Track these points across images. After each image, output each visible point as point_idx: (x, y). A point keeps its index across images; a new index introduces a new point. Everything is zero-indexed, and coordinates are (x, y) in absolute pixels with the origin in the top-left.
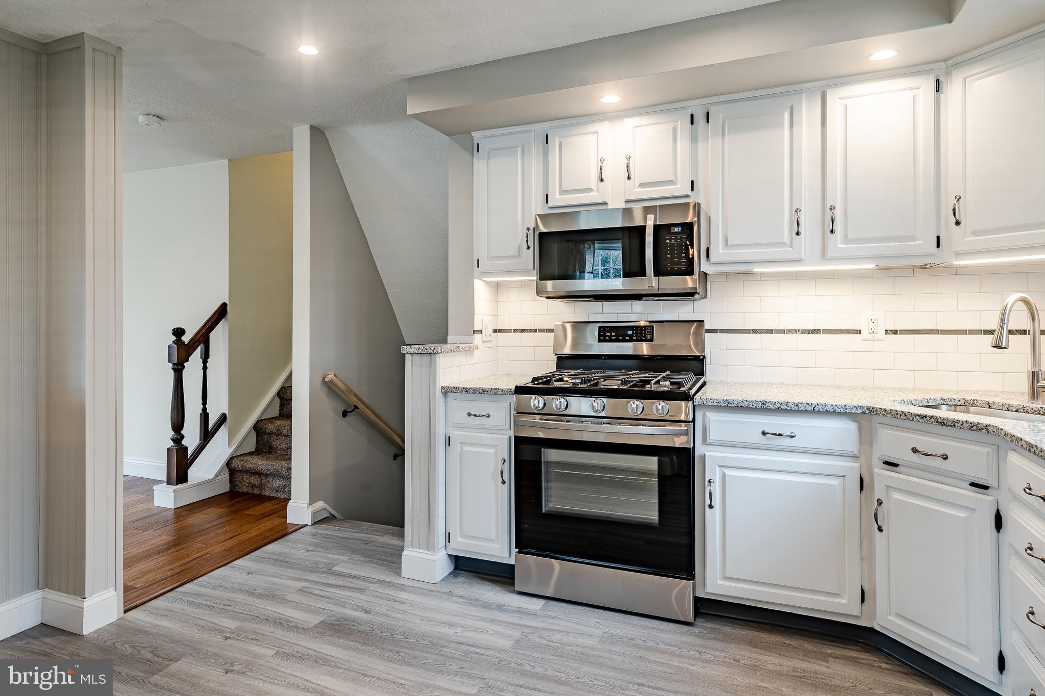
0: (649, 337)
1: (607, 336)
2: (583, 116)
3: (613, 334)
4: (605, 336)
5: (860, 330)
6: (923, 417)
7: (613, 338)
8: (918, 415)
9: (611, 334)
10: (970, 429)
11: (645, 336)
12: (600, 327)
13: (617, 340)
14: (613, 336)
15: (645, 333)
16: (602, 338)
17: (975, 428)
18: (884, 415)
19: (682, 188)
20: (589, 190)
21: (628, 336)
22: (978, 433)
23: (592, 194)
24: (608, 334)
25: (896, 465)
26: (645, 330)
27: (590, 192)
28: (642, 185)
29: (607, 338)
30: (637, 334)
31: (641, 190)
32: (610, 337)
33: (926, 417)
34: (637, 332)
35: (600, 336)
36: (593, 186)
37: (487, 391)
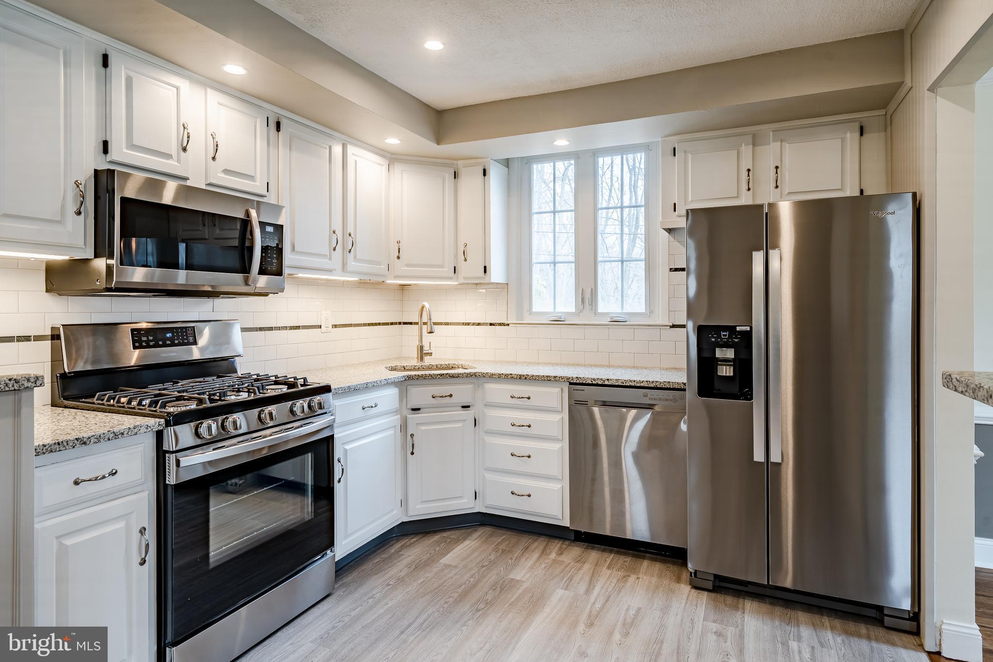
0: (191, 339)
1: (144, 341)
2: (172, 63)
3: (151, 338)
4: (140, 341)
5: (321, 326)
6: (442, 375)
7: (151, 343)
8: (439, 375)
9: (148, 338)
10: (467, 377)
11: (187, 339)
12: (133, 330)
13: (156, 346)
14: (151, 341)
15: (186, 335)
16: (137, 344)
17: (469, 375)
18: (417, 379)
19: (257, 186)
20: (169, 156)
21: (168, 339)
22: (471, 378)
23: (170, 162)
24: (144, 339)
25: (419, 409)
26: (186, 332)
27: (168, 159)
28: (226, 171)
29: (144, 344)
30: (178, 336)
31: (223, 175)
32: (148, 342)
33: (443, 375)
34: (178, 333)
35: (134, 342)
36: (174, 154)
37: (122, 434)
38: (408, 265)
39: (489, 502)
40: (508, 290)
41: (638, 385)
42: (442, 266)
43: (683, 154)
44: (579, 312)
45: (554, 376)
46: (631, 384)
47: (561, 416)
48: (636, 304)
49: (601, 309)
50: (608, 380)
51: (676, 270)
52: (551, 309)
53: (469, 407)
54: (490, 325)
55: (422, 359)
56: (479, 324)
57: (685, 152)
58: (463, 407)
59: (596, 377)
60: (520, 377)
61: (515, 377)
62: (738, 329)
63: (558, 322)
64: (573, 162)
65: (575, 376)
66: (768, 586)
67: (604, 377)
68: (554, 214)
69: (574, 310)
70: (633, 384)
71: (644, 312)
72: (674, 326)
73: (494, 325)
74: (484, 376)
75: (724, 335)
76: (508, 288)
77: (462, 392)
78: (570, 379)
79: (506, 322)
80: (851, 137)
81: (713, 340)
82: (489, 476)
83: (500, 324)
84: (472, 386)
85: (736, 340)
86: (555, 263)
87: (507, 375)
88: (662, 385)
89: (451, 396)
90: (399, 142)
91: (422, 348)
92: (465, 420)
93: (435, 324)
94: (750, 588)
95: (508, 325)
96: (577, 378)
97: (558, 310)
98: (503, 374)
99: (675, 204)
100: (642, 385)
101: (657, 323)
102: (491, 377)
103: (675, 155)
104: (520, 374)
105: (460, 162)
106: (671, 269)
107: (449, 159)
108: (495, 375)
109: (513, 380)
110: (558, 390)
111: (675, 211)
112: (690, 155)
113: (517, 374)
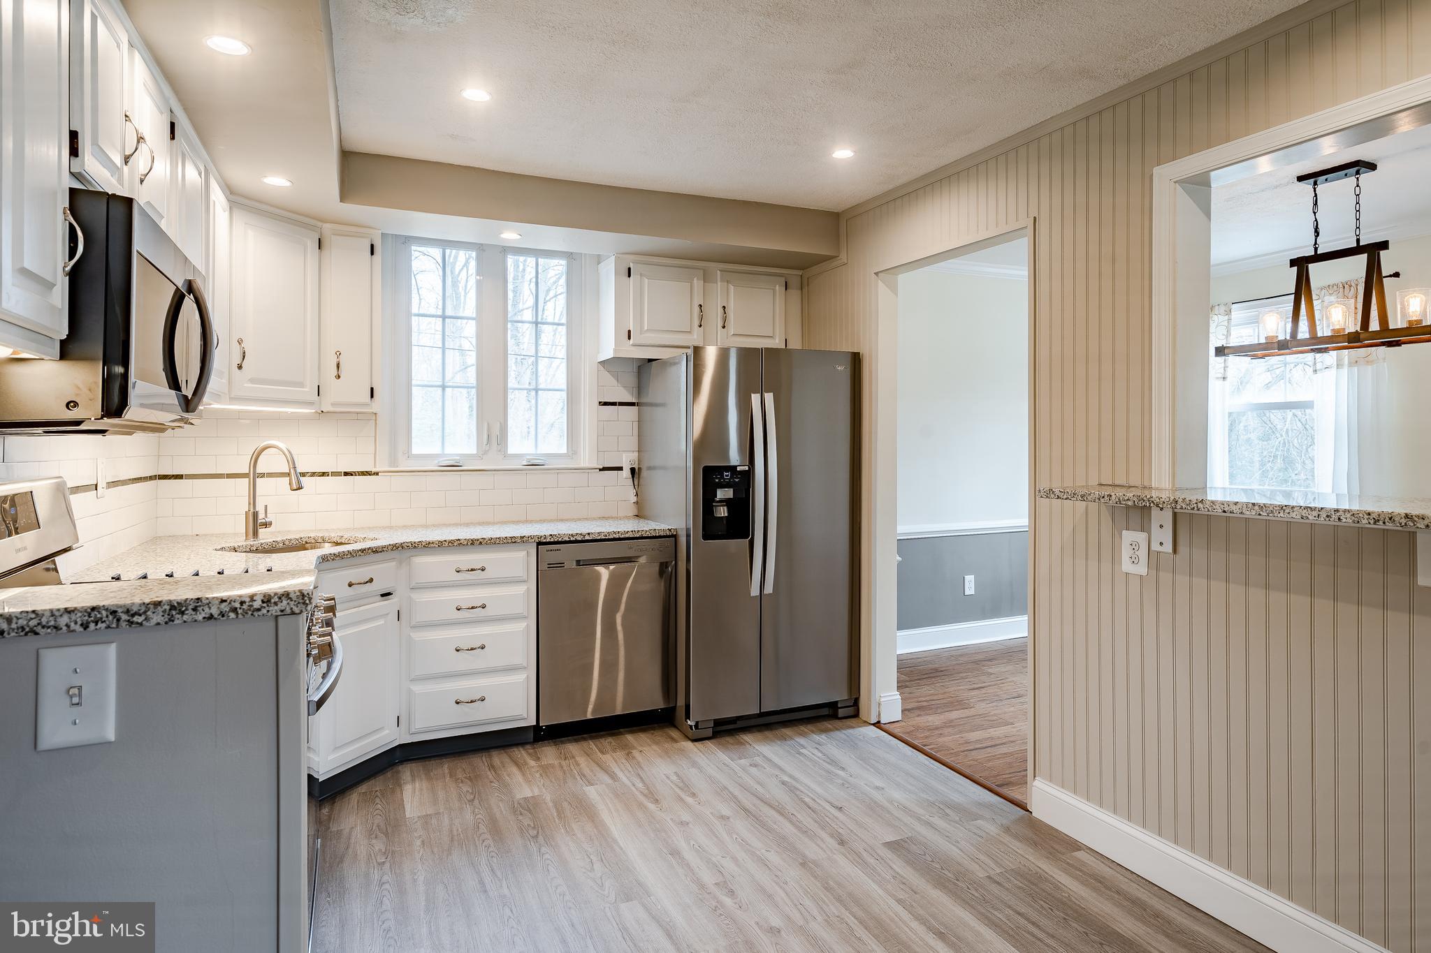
38: (252, 381)
39: (419, 724)
40: (376, 423)
41: (623, 536)
42: (301, 385)
43: (639, 277)
44: (482, 454)
45: (521, 537)
46: (615, 536)
47: (526, 587)
48: (553, 444)
49: (512, 450)
50: (589, 534)
51: (606, 404)
52: (436, 450)
53: (389, 594)
54: (345, 475)
55: (255, 534)
56: (323, 474)
57: (641, 275)
58: (383, 595)
59: (575, 532)
60: (473, 542)
61: (466, 543)
62: (739, 468)
63: (454, 467)
64: (474, 254)
65: (548, 533)
66: (762, 715)
67: (585, 531)
68: (444, 320)
69: (475, 452)
70: (617, 536)
71: (566, 452)
72: (604, 469)
73: (352, 475)
74: (415, 546)
75: (726, 476)
76: (376, 420)
77: (384, 573)
78: (542, 538)
79: (374, 470)
80: (779, 289)
81: (717, 480)
82: (418, 688)
83: (363, 473)
84: (394, 563)
85: (737, 480)
86: (444, 387)
87: (451, 542)
88: (648, 534)
89: (371, 580)
90: (288, 184)
91: (255, 515)
92: (387, 614)
93: (303, 475)
94: (740, 724)
95: (377, 474)
96: (551, 535)
97: (450, 450)
98: (445, 541)
99: (629, 331)
100: (627, 536)
101: (582, 465)
102: (427, 547)
103: (629, 276)
104: (472, 538)
105: (327, 226)
106: (600, 403)
107: (314, 218)
108: (433, 543)
109: (461, 547)
110: (523, 554)
111: (629, 338)
112: (647, 280)
113: (468, 538)
